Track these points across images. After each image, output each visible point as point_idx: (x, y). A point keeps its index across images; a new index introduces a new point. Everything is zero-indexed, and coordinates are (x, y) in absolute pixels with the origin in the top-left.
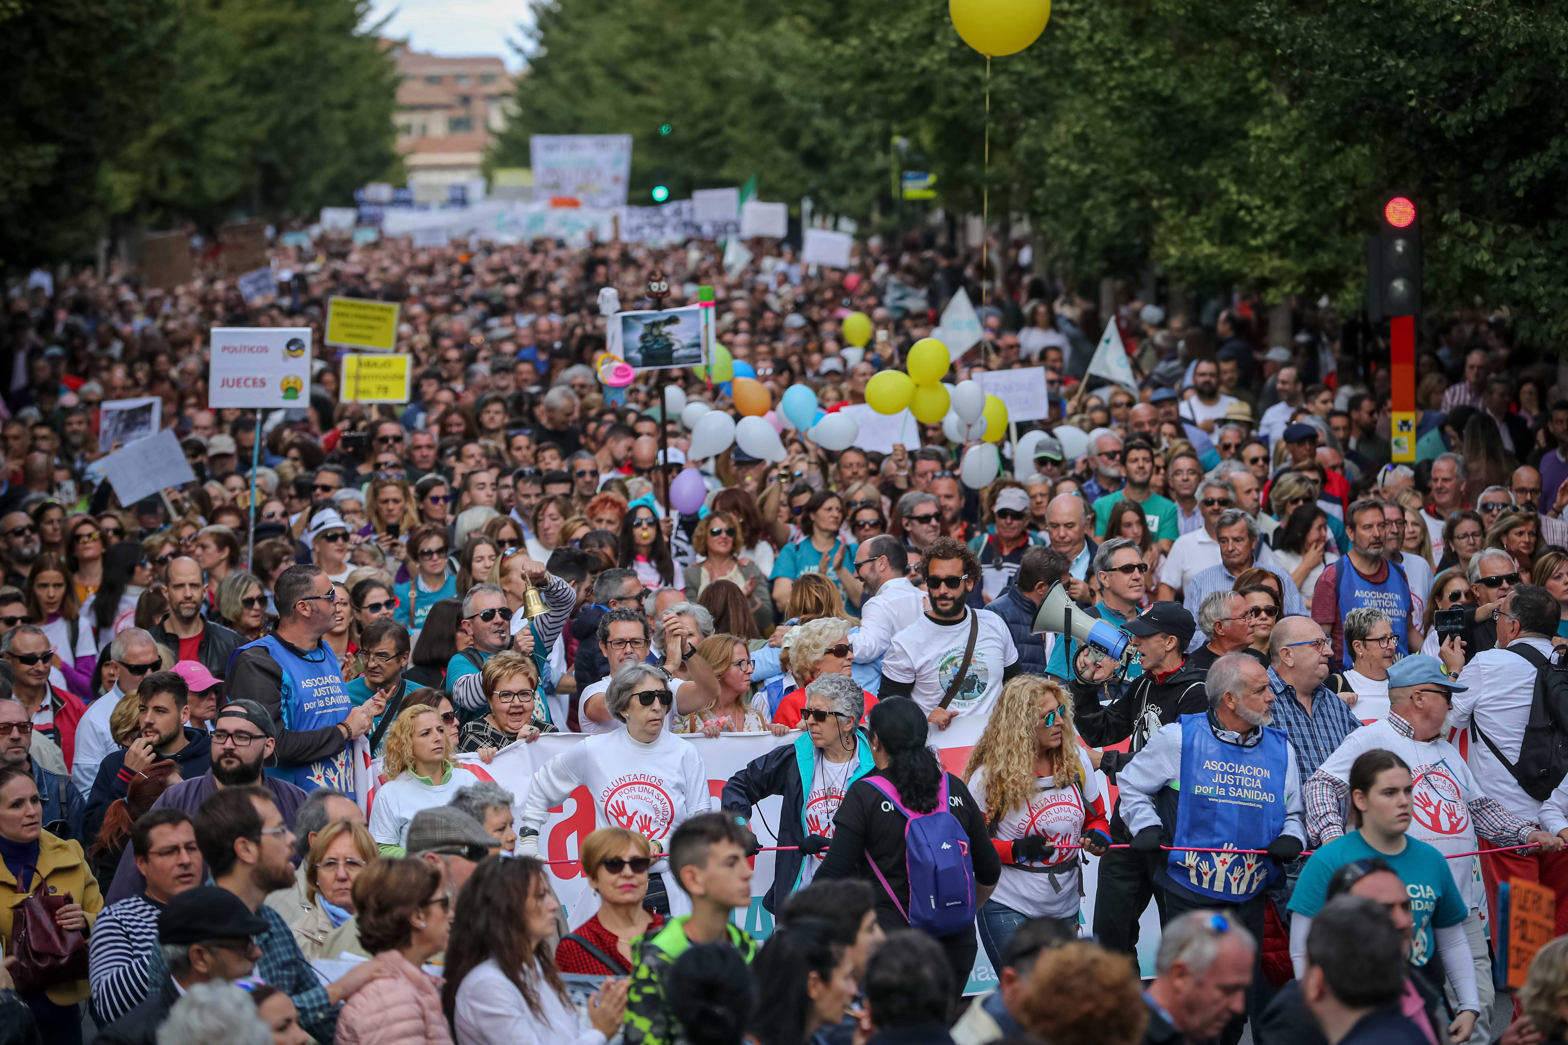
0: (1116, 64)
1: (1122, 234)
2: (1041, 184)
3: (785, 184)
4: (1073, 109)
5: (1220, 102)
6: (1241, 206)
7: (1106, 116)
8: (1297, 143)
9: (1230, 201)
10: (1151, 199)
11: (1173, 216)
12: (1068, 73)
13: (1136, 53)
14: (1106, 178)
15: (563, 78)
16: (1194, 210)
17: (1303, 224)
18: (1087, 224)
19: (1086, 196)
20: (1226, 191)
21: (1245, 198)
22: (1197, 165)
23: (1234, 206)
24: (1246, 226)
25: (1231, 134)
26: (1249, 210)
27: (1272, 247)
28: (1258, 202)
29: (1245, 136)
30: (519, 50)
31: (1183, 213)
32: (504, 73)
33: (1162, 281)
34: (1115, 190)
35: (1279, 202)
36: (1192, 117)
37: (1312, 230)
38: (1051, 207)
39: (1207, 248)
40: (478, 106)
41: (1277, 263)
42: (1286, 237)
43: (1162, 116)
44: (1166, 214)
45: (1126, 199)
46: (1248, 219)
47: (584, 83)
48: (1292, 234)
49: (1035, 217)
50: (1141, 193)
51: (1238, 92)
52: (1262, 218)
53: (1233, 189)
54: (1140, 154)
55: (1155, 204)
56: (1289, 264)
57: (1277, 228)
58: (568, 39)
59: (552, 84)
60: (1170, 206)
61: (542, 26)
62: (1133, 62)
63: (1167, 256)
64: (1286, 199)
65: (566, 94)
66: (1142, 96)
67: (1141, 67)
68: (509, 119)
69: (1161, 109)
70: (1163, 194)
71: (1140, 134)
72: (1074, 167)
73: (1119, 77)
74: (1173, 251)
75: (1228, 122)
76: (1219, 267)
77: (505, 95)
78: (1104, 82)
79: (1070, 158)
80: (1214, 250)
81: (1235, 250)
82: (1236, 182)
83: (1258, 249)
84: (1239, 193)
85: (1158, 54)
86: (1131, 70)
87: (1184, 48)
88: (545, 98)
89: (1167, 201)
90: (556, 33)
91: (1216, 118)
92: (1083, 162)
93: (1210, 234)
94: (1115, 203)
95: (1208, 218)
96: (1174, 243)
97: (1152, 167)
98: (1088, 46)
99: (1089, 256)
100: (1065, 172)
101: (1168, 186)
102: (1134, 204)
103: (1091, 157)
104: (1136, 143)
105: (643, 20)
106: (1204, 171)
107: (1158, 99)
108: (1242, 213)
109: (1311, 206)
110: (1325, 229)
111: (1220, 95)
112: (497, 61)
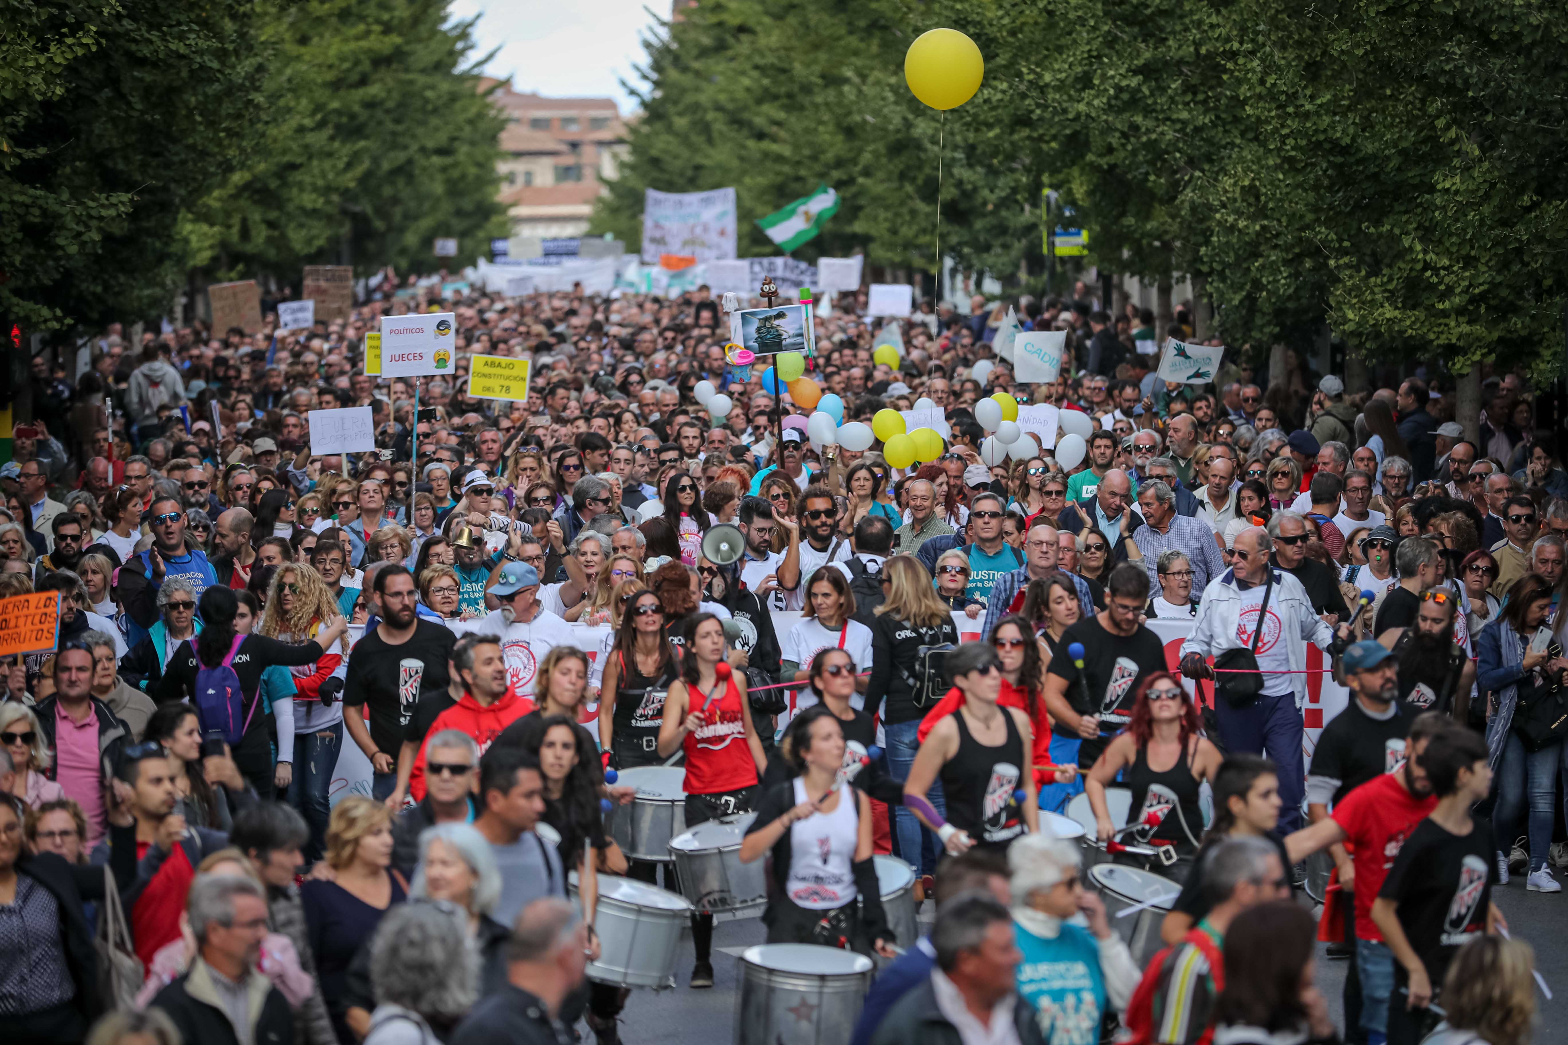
0: (1290, 110)
1: (1296, 296)
2: (1207, 242)
3: (924, 239)
4: (1242, 160)
5: (1403, 153)
6: (1427, 266)
7: (1277, 168)
8: (1487, 197)
9: (1415, 261)
10: (1328, 258)
11: (1351, 277)
12: (1236, 120)
13: (1312, 98)
14: (1278, 235)
15: (681, 123)
16: (1375, 272)
17: (1494, 286)
18: (1257, 285)
19: (1256, 255)
20: (1411, 249)
21: (1431, 257)
22: (1378, 223)
23: (1419, 266)
24: (1432, 287)
25: (1415, 187)
26: (1436, 270)
27: (1460, 311)
28: (1446, 262)
29: (1432, 189)
30: (633, 92)
31: (1363, 273)
32: (617, 117)
33: (1338, 349)
34: (1287, 249)
35: (1469, 262)
36: (1373, 169)
37: (1504, 292)
38: (1217, 267)
39: (1389, 312)
40: (588, 153)
41: (1465, 328)
42: (1475, 300)
43: (1339, 167)
44: (1345, 274)
45: (1298, 258)
46: (1435, 280)
47: (705, 129)
48: (1483, 297)
49: (1199, 277)
50: (1316, 252)
51: (1424, 141)
52: (1449, 279)
53: (1419, 247)
54: (1316, 209)
55: (1332, 263)
56: (1478, 329)
57: (1466, 291)
58: (686, 80)
59: (669, 128)
60: (1348, 266)
61: (657, 67)
62: (1308, 107)
63: (1346, 321)
64: (1476, 259)
65: (684, 139)
66: (1319, 144)
67: (1317, 114)
68: (622, 165)
69: (1340, 160)
70: (1343, 252)
71: (1316, 187)
72: (1241, 224)
73: (1293, 124)
74: (1350, 315)
75: (1413, 175)
76: (1401, 332)
77: (620, 141)
78: (1276, 130)
79: (1239, 213)
80: (1397, 313)
81: (1420, 314)
82: (1421, 240)
83: (1444, 314)
84: (1425, 252)
85: (1336, 99)
86: (1307, 115)
87: (1364, 92)
88: (662, 144)
89: (1346, 260)
90: (673, 74)
91: (1399, 169)
92: (1253, 218)
93: (1391, 298)
94: (1287, 263)
95: (1390, 280)
96: (1352, 307)
97: (1328, 223)
98: (1258, 89)
99: (1259, 321)
100: (1232, 228)
101: (1346, 244)
102: (1308, 264)
103: (1262, 213)
104: (1311, 196)
105: (770, 59)
106: (1387, 227)
107: (1336, 147)
108: (1428, 273)
109: (1504, 265)
110: (1519, 292)
111: (1404, 144)
112: (609, 104)
